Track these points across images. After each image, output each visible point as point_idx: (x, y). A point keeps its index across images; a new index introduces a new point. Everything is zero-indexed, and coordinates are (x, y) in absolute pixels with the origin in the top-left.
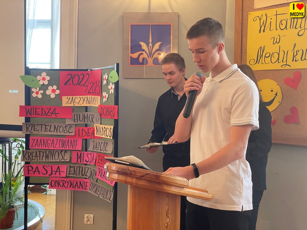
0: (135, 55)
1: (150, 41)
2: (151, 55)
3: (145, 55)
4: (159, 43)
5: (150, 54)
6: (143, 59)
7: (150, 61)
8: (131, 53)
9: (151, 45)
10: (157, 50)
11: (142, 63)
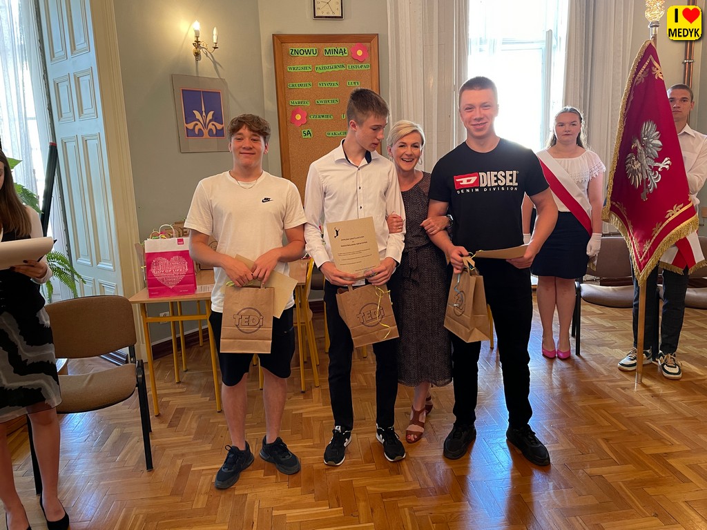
0: (191, 126)
1: (203, 109)
2: (205, 126)
3: (199, 126)
4: (212, 112)
5: (205, 124)
6: (200, 130)
7: (206, 132)
8: (187, 123)
9: (204, 114)
10: (210, 121)
11: (198, 136)
